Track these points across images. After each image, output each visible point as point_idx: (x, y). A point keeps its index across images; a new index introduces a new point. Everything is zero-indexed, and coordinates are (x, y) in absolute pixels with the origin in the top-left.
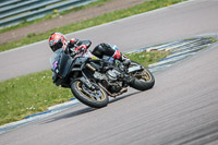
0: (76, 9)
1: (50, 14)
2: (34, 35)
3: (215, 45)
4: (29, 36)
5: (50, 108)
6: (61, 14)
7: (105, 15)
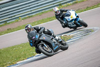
0: (29, 17)
1: (17, 19)
2: (10, 29)
3: (93, 33)
4: (8, 30)
5: (18, 63)
6: (23, 19)
7: (43, 19)
